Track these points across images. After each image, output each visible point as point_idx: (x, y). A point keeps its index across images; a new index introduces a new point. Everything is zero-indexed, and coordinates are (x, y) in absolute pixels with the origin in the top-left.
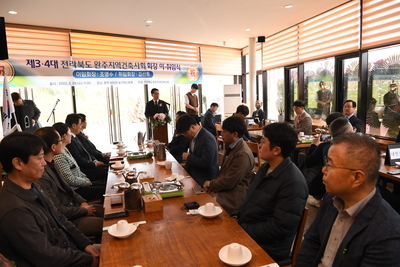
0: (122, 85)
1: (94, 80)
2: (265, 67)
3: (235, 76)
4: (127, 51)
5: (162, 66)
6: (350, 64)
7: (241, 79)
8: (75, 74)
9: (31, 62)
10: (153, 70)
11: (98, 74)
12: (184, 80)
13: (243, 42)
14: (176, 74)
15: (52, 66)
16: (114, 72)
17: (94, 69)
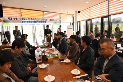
0: (37, 25)
1: (28, 24)
2: (80, 20)
3: (71, 23)
4: (38, 15)
5: (49, 20)
6: (105, 20)
7: (73, 24)
8: (23, 22)
9: (9, 18)
10: (46, 21)
11: (30, 22)
12: (55, 24)
13: (73, 13)
14: (53, 22)
15: (16, 19)
16: (34, 21)
17: (28, 20)
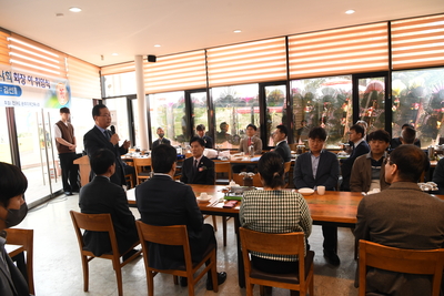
3: (95, 100)
5: (30, 79)
10: (21, 85)
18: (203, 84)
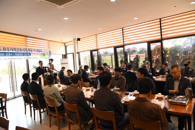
0: (17, 60)
1: (3, 58)
2: (79, 51)
3: (63, 55)
4: (18, 42)
5: (34, 50)
7: (65, 56)
10: (31, 52)
11: (5, 54)
12: (44, 57)
16: (13, 53)
17: (3, 51)
18: (95, 48)
